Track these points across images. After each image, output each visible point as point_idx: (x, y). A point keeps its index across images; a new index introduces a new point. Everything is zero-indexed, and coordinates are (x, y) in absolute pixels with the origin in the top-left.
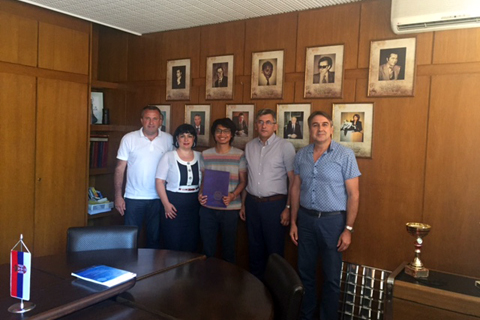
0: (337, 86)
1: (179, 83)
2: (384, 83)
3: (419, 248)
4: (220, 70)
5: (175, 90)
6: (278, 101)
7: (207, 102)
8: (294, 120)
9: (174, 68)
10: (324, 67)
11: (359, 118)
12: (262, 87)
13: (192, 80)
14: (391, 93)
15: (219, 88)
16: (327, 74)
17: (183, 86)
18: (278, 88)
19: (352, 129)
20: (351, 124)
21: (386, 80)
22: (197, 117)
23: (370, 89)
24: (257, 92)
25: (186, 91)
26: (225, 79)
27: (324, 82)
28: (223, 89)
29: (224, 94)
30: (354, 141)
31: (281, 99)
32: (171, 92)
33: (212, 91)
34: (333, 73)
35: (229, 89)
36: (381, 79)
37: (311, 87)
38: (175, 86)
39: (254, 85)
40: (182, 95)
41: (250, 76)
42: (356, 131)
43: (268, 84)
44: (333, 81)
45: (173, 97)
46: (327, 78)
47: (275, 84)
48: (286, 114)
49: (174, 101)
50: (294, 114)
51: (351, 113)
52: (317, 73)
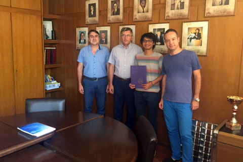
0: (185, 11)
1: (92, 14)
3: (235, 112)
4: (115, 5)
5: (90, 18)
6: (149, 22)
7: (109, 24)
8: (159, 33)
9: (89, 5)
11: (199, 31)
12: (140, 14)
13: (100, 12)
14: (220, 14)
15: (115, 16)
16: (179, 4)
17: (94, 15)
18: (149, 14)
19: (195, 38)
20: (194, 35)
21: (217, 5)
22: (103, 34)
23: (206, 12)
25: (97, 18)
26: (118, 10)
27: (178, 9)
28: (118, 16)
29: (118, 19)
30: (196, 45)
31: (151, 21)
32: (89, 20)
33: (111, 18)
34: (184, 3)
36: (213, 5)
37: (170, 12)
38: (90, 16)
39: (135, 13)
40: (95, 21)
41: (133, 8)
42: (197, 39)
43: (143, 12)
44: (183, 8)
45: (89, 23)
46: (179, 6)
47: (148, 12)
48: (154, 29)
49: (90, 24)
51: (194, 28)
52: (173, 3)
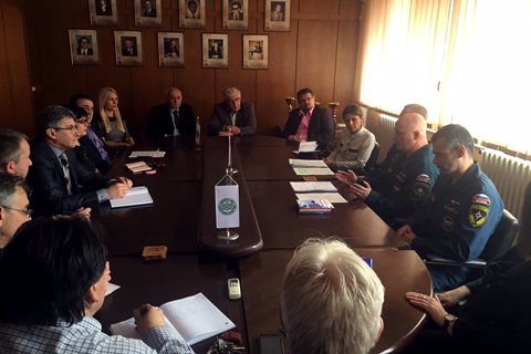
0: (245, 23)
1: (104, 8)
2: (274, 23)
4: (148, 2)
6: (203, 31)
7: (138, 28)
8: (216, 45)
10: (236, 9)
11: (260, 44)
16: (238, 14)
17: (109, 13)
18: (202, 22)
19: (256, 51)
20: (255, 48)
21: (275, 21)
22: (128, 42)
24: (185, 23)
27: (237, 19)
28: (153, 19)
29: (154, 23)
31: (205, 29)
32: (96, 18)
33: (140, 19)
34: (243, 14)
35: (158, 20)
36: (272, 20)
37: (227, 22)
38: (99, 13)
39: (182, 17)
41: (177, 10)
42: (258, 52)
43: (194, 18)
44: (242, 20)
45: (98, 23)
46: (238, 17)
47: (199, 18)
48: (210, 41)
49: (100, 26)
50: (216, 41)
52: (231, 13)
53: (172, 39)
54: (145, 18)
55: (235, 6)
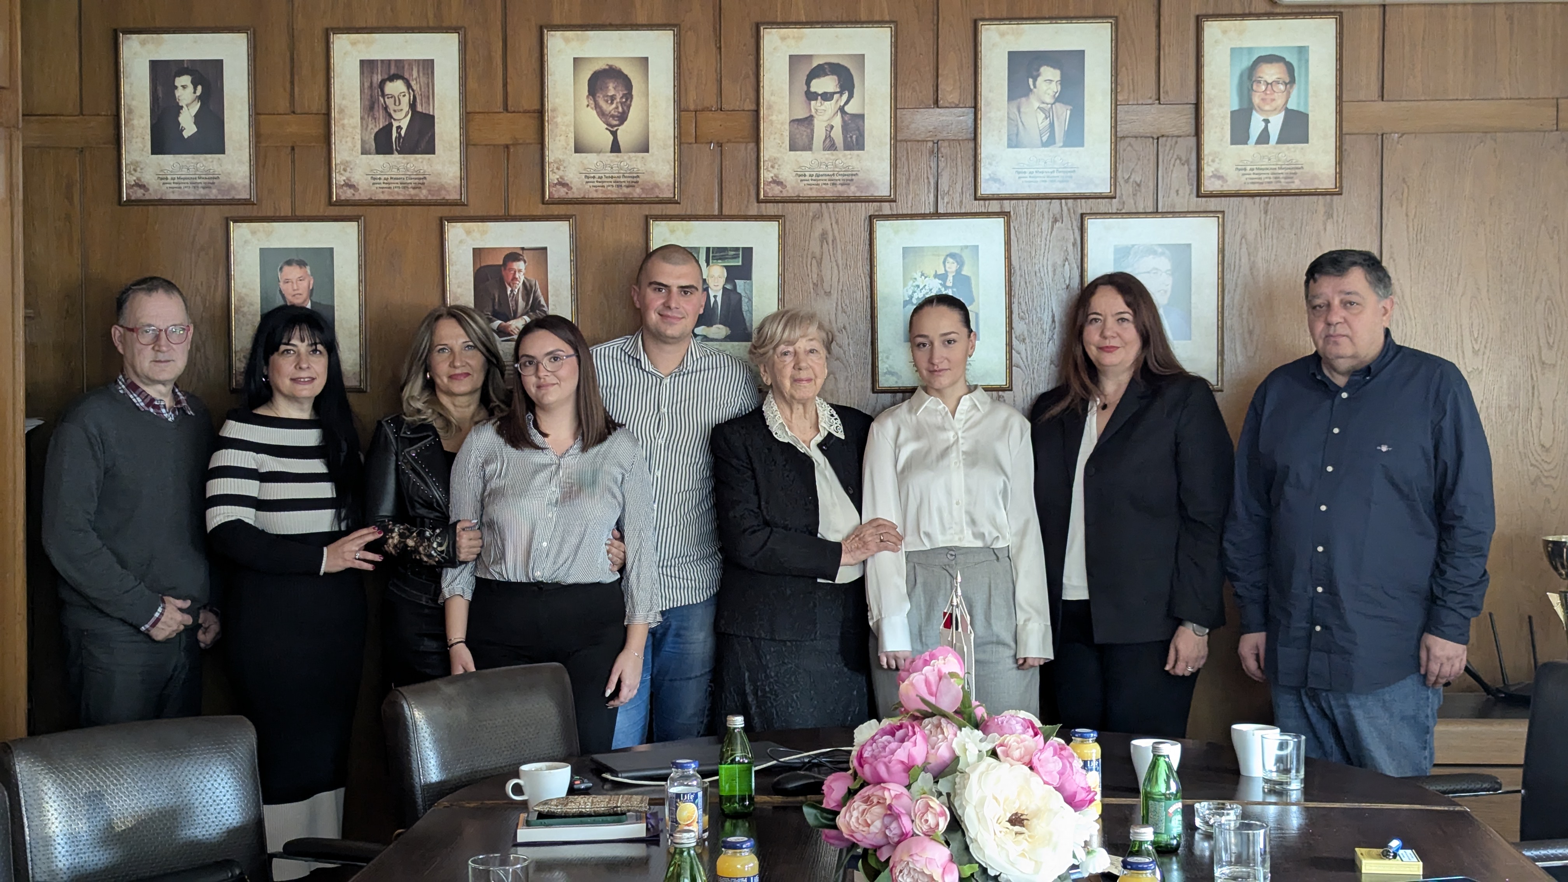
0: (874, 162)
1: (188, 125)
4: (396, 87)
6: (656, 209)
8: (715, 275)
9: (156, 66)
10: (827, 97)
11: (961, 264)
16: (837, 121)
17: (211, 141)
20: (937, 284)
21: (1032, 146)
24: (573, 175)
25: (233, 165)
26: (424, 122)
27: (830, 145)
29: (421, 181)
32: (153, 168)
33: (360, 166)
34: (861, 117)
35: (443, 164)
37: (783, 161)
39: (558, 148)
41: (538, 115)
43: (616, 148)
44: (860, 146)
45: (158, 189)
46: (837, 134)
47: (646, 149)
50: (718, 254)
51: (935, 250)
52: (801, 114)
53: (513, 256)
54: (380, 161)
55: (826, 84)
